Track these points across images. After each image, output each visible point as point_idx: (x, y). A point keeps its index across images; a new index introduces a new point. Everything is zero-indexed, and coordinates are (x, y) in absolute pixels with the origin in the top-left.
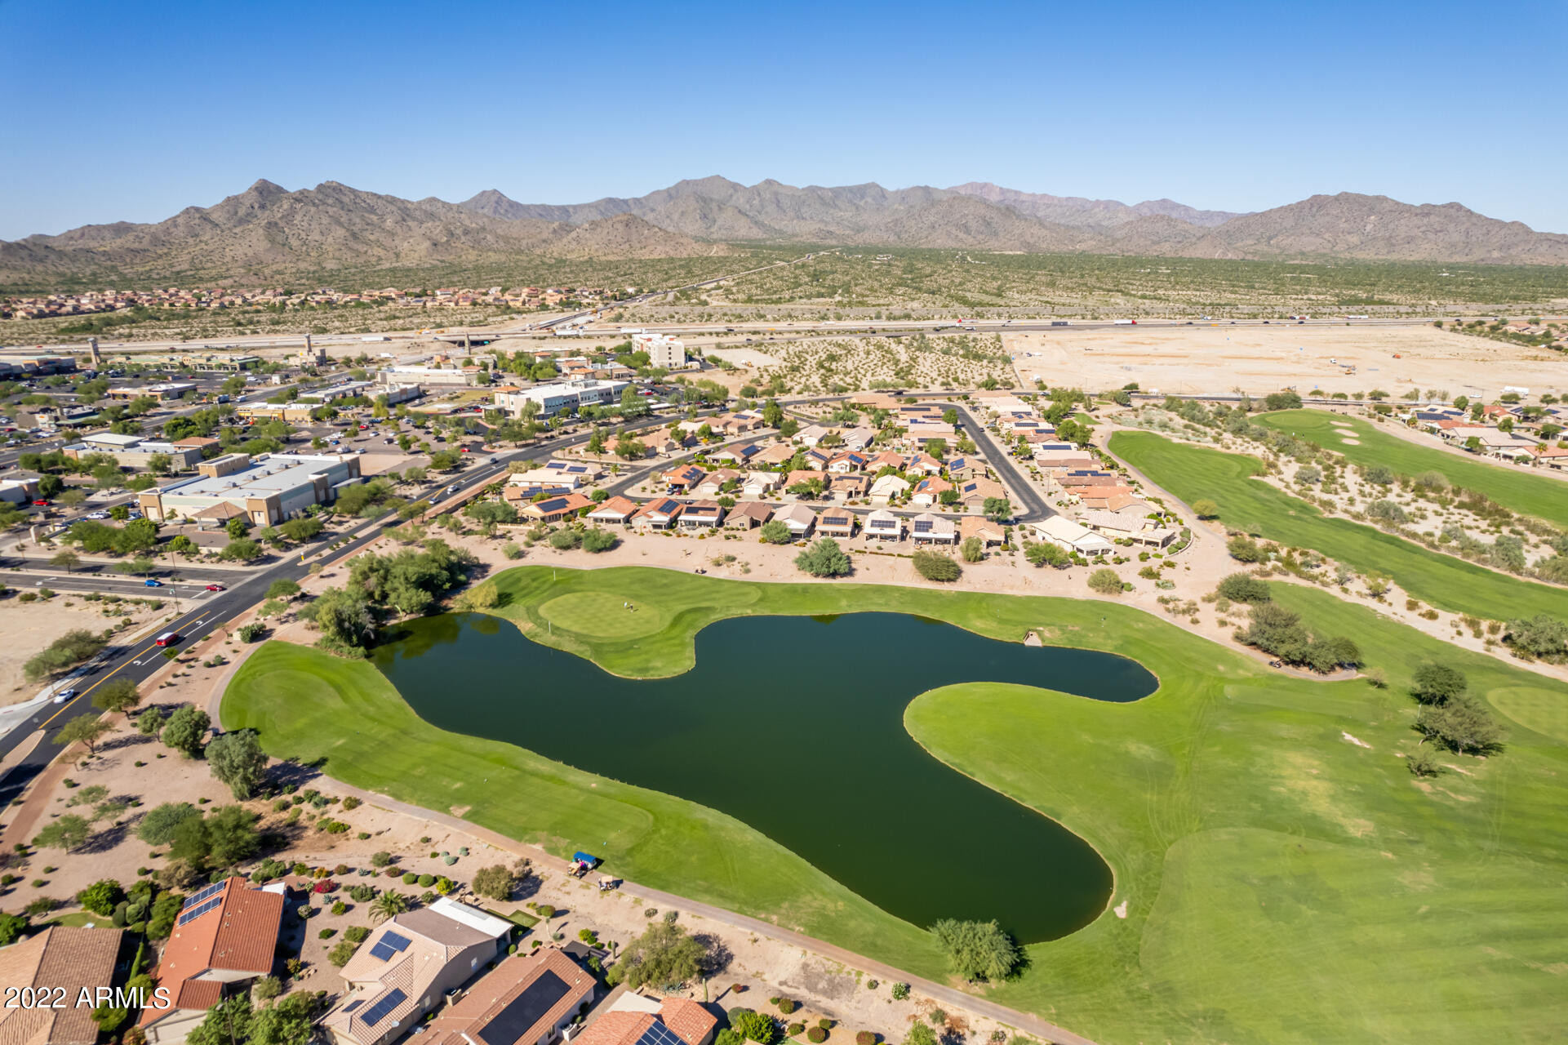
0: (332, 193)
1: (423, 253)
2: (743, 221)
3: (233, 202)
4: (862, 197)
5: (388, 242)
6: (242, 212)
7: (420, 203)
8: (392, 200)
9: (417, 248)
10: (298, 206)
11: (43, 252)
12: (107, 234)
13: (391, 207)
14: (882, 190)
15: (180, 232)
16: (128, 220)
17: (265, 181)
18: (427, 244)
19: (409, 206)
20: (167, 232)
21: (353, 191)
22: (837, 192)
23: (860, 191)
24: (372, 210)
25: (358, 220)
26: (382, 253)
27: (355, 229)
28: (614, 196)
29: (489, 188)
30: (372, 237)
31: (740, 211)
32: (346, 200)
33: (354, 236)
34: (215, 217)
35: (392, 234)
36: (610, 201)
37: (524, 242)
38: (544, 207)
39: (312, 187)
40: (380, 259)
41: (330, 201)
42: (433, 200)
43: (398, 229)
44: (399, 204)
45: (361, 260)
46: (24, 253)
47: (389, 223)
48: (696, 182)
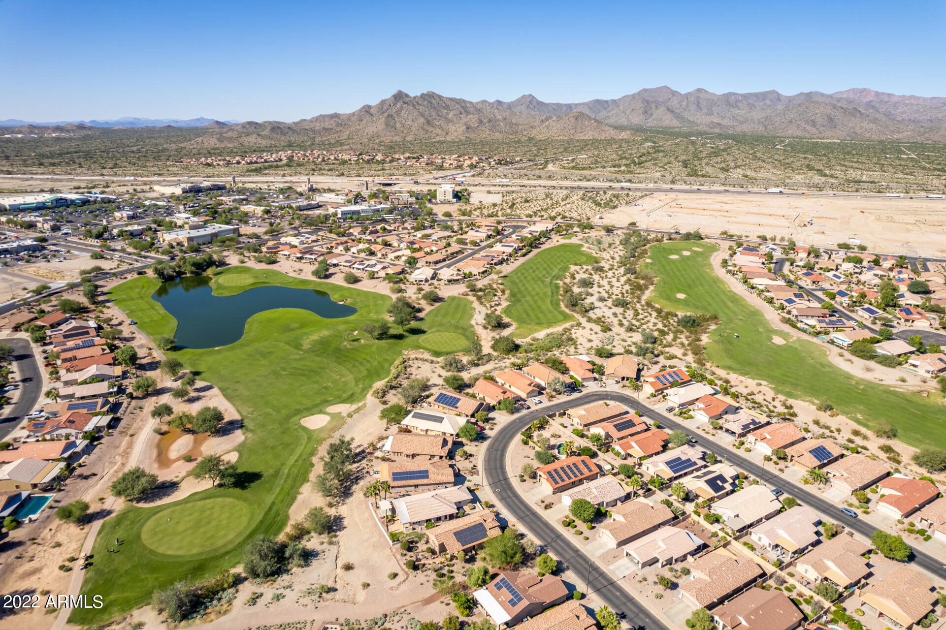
0: (429, 97)
1: (460, 133)
2: (669, 116)
3: (383, 102)
4: (764, 100)
5: (444, 126)
6: (385, 108)
7: (477, 103)
8: (461, 103)
9: (459, 130)
10: (404, 106)
11: (287, 130)
12: (327, 119)
13: (458, 106)
14: (778, 94)
15: (354, 119)
16: (338, 112)
17: (400, 92)
18: (464, 127)
19: (468, 105)
20: (349, 119)
21: (439, 96)
22: (746, 96)
23: (762, 96)
24: (447, 107)
25: (434, 114)
26: (439, 131)
27: (430, 119)
28: (599, 98)
29: (527, 93)
30: (437, 123)
31: (668, 109)
32: (434, 102)
33: (428, 122)
34: (372, 111)
35: (449, 121)
36: (597, 101)
37: (520, 127)
38: (558, 105)
39: (419, 95)
40: (438, 135)
41: (425, 103)
42: (484, 102)
43: (455, 119)
44: (463, 104)
45: (427, 136)
46: (279, 131)
47: (451, 115)
48: (651, 90)
